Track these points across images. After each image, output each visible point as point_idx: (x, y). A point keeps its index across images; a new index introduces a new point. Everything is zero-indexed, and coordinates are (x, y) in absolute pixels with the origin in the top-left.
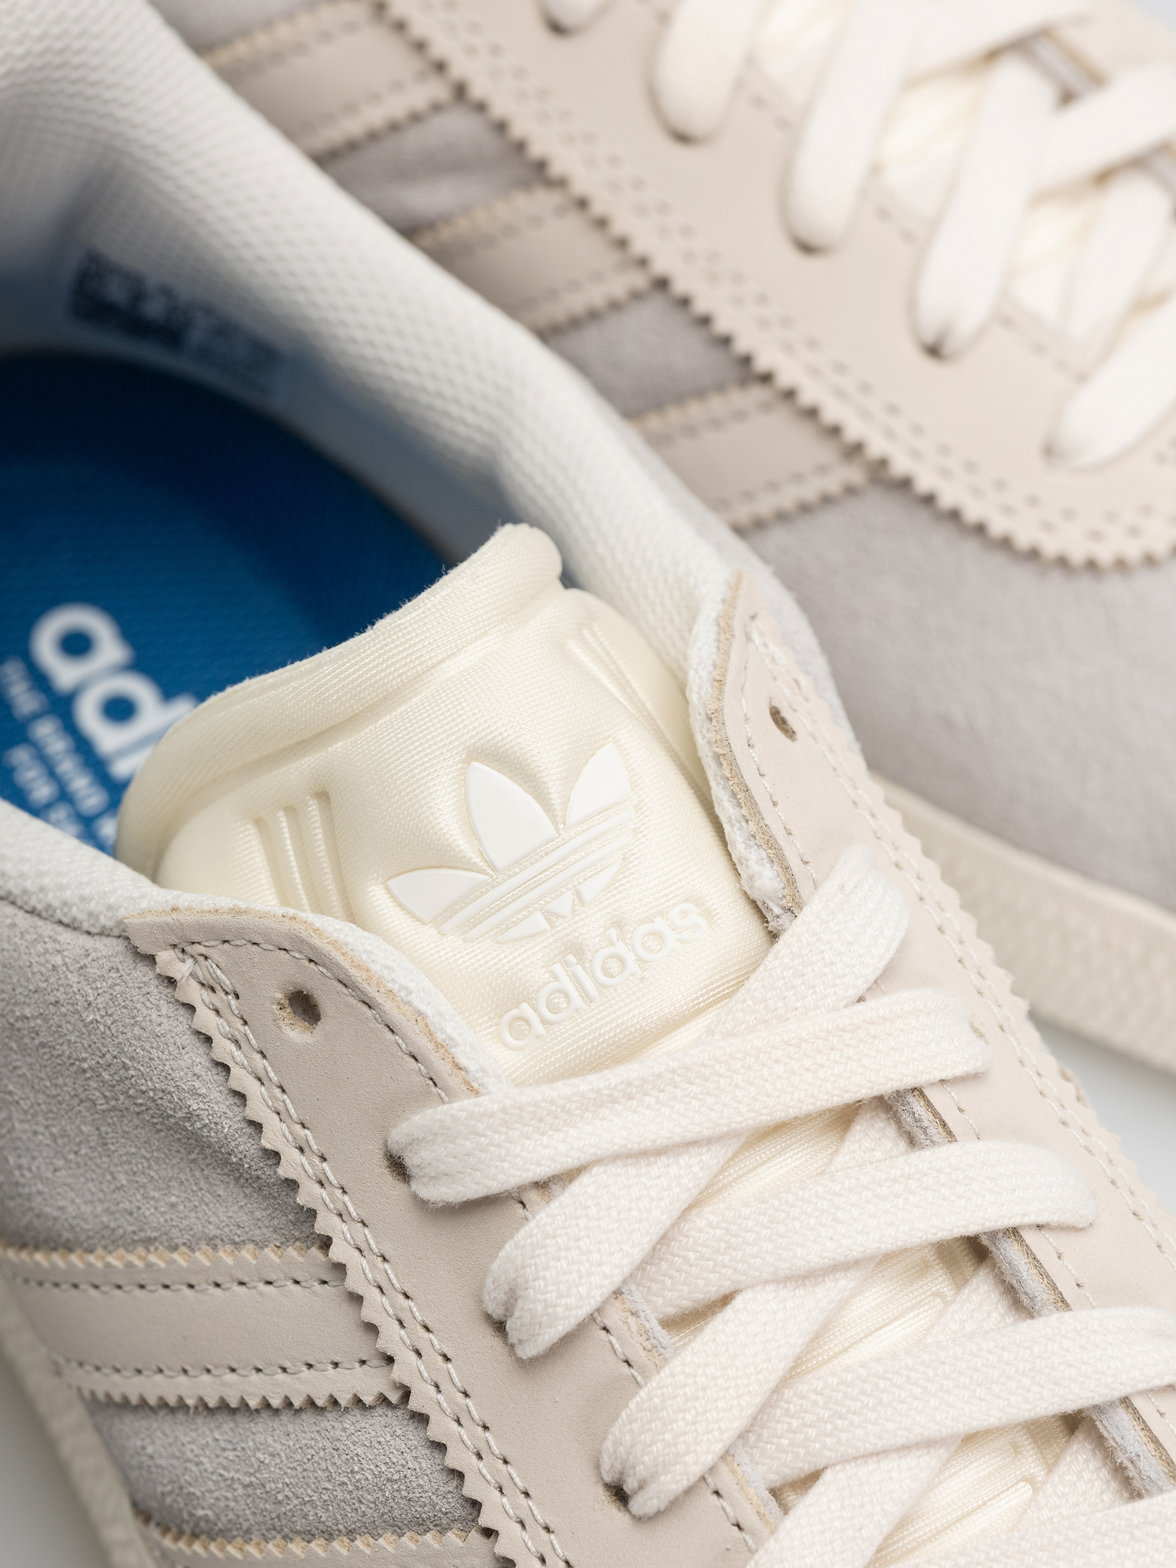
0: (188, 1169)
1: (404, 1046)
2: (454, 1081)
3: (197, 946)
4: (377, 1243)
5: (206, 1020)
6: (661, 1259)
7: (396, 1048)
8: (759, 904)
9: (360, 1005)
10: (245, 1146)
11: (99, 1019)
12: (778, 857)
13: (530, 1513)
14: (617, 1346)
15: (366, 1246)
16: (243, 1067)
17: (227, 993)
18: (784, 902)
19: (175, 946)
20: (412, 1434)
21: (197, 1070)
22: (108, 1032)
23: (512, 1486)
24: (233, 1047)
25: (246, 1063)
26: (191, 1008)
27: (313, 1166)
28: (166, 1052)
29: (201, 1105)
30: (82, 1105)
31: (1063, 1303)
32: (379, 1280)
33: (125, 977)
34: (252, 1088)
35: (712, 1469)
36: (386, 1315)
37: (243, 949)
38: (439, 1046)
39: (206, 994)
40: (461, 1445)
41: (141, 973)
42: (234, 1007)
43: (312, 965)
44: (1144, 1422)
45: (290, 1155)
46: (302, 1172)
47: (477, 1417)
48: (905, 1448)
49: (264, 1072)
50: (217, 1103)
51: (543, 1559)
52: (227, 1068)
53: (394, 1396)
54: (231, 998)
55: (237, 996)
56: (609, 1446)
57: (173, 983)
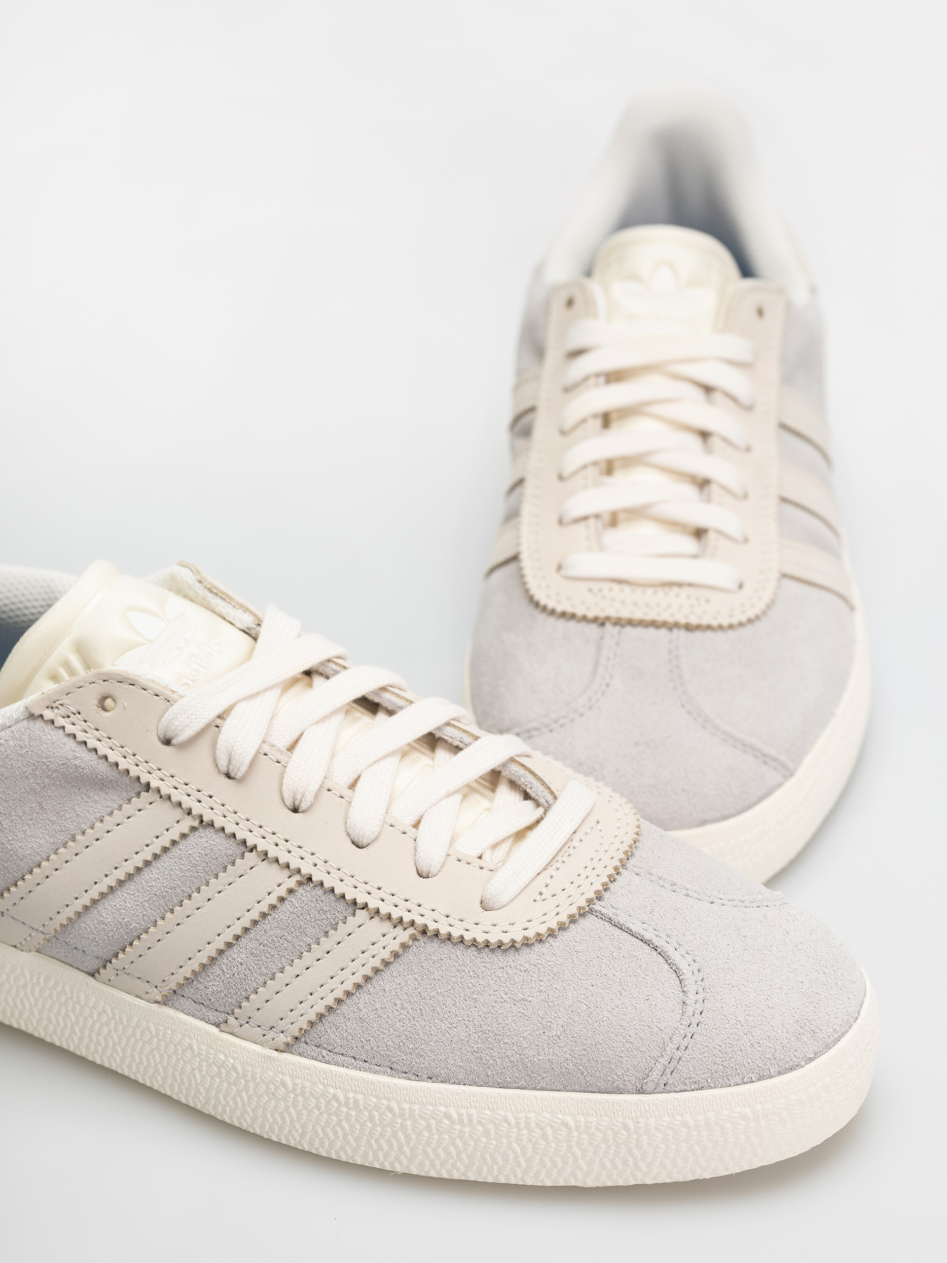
0: (80, 798)
1: (152, 692)
2: (175, 696)
3: (57, 702)
4: (167, 772)
5: (70, 729)
6: (271, 736)
7: (149, 695)
8: (247, 631)
9: (130, 686)
10: (102, 768)
11: (27, 750)
12: (246, 610)
13: (265, 831)
14: (272, 758)
15: (164, 775)
16: (91, 738)
17: (75, 714)
18: (255, 623)
19: (48, 707)
20: (209, 832)
21: (73, 749)
22: (33, 753)
23: (254, 826)
24: (85, 734)
25: (92, 736)
26: (63, 728)
27: (132, 760)
28: (59, 748)
29: (80, 761)
30: (29, 795)
31: (411, 702)
32: (173, 784)
33: (33, 729)
34: (97, 744)
35: (323, 782)
36: (181, 795)
37: (76, 692)
38: (164, 688)
39: (67, 720)
40: (229, 823)
41: (39, 724)
42: (80, 718)
43: (106, 682)
44: (458, 727)
45: (121, 760)
46: (128, 764)
47: (231, 810)
48: (385, 757)
49: (100, 735)
50: (85, 757)
51: (277, 845)
52: (85, 743)
53: (196, 823)
54: (77, 715)
55: (79, 713)
56: (285, 788)
57: (52, 722)
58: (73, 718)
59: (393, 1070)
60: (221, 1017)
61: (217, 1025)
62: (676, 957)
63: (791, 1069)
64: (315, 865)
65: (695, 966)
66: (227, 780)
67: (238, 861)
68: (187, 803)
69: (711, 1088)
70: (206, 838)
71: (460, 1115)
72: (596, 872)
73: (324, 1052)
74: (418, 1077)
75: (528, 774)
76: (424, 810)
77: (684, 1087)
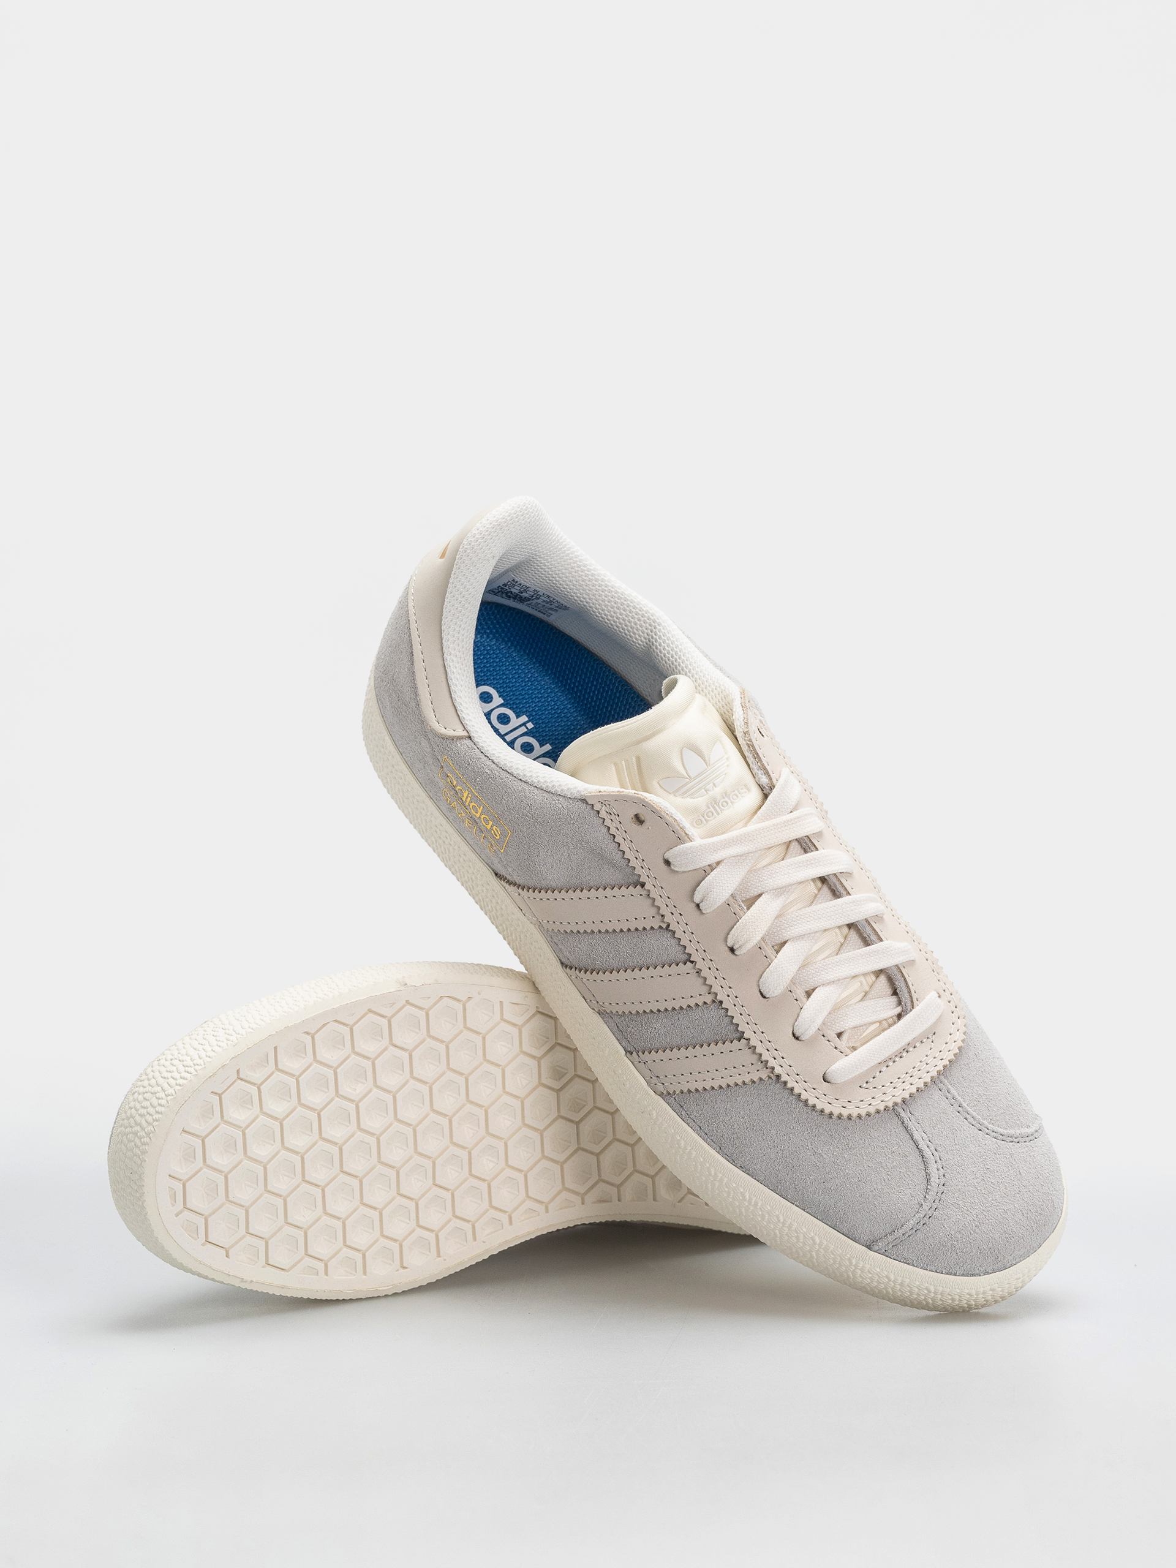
1: (671, 828)
2: (685, 838)
3: (606, 802)
4: (660, 883)
5: (608, 823)
7: (669, 829)
8: (762, 787)
9: (657, 818)
10: (619, 858)
12: (767, 773)
13: (706, 955)
14: (732, 909)
15: (656, 884)
16: (619, 835)
17: (615, 815)
18: (769, 786)
19: (599, 802)
20: (670, 937)
21: (604, 837)
23: (700, 948)
24: (617, 831)
26: (604, 820)
27: (640, 863)
28: (595, 832)
29: (606, 846)
31: (849, 893)
32: (660, 893)
33: (583, 811)
34: (622, 841)
35: (759, 942)
36: (662, 903)
37: (620, 803)
38: (681, 828)
39: (608, 816)
40: (685, 938)
41: (589, 810)
42: (618, 819)
43: (641, 807)
44: (870, 925)
45: (632, 859)
47: (690, 930)
49: (626, 837)
50: (610, 846)
51: (710, 969)
52: (614, 836)
53: (664, 926)
54: (617, 816)
55: (618, 816)
56: (730, 936)
57: (598, 812)
58: (613, 817)
59: (720, 1150)
60: (632, 1049)
61: (626, 1051)
62: (933, 1168)
63: (972, 1275)
64: (728, 996)
65: (943, 1180)
66: (696, 908)
67: (681, 964)
68: (664, 910)
69: (914, 1266)
70: (665, 939)
71: (750, 1199)
72: (911, 1080)
73: (683, 1113)
74: (733, 1162)
75: (902, 981)
76: (819, 984)
77: (897, 1258)
